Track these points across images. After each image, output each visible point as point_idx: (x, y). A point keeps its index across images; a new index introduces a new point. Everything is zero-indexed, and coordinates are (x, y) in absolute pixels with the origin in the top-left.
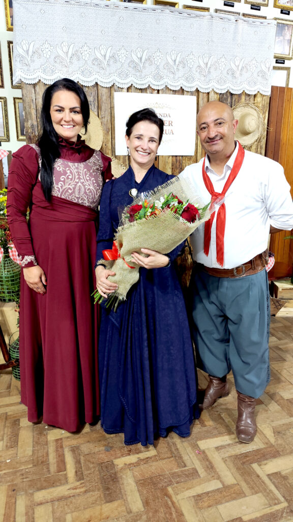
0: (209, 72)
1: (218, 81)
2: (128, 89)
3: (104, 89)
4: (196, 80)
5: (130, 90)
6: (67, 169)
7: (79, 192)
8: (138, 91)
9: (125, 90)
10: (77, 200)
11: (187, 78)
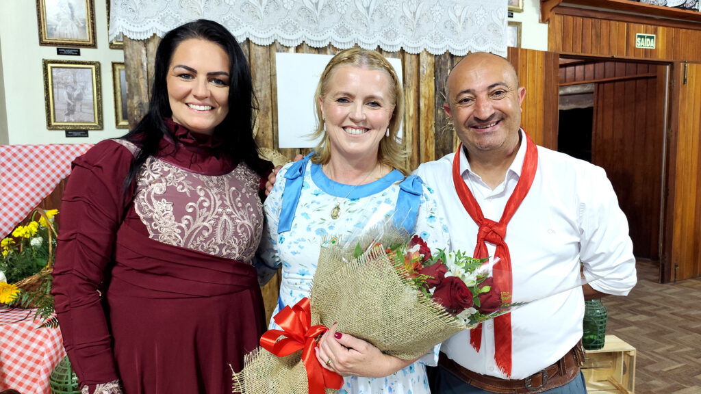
0: (418, 24)
1: (432, 38)
2: (298, 49)
3: (260, 49)
4: (400, 35)
5: (300, 50)
6: (199, 187)
7: (224, 234)
8: (314, 51)
9: (292, 50)
10: (218, 250)
11: (387, 33)
